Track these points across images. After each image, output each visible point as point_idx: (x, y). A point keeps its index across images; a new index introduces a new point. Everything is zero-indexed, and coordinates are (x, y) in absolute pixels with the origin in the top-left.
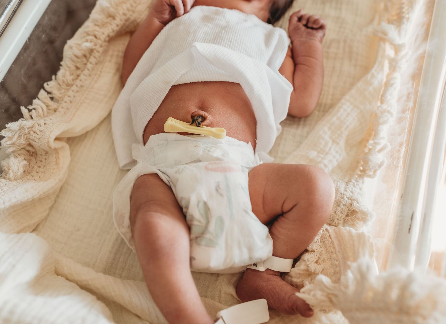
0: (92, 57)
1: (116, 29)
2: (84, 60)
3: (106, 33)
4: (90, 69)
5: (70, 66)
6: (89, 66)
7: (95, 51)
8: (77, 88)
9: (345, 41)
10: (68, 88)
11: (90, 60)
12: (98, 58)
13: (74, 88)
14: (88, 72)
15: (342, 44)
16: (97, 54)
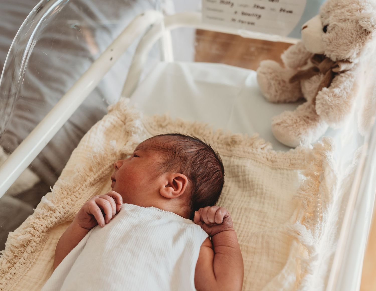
0: (29, 247)
1: (54, 220)
2: (22, 249)
3: (44, 226)
4: (26, 258)
5: (8, 254)
6: (25, 255)
7: (32, 241)
8: (10, 276)
9: (263, 237)
10: (3, 275)
11: (27, 249)
12: (34, 248)
13: (8, 276)
14: (24, 261)
15: (260, 239)
16: (33, 244)
